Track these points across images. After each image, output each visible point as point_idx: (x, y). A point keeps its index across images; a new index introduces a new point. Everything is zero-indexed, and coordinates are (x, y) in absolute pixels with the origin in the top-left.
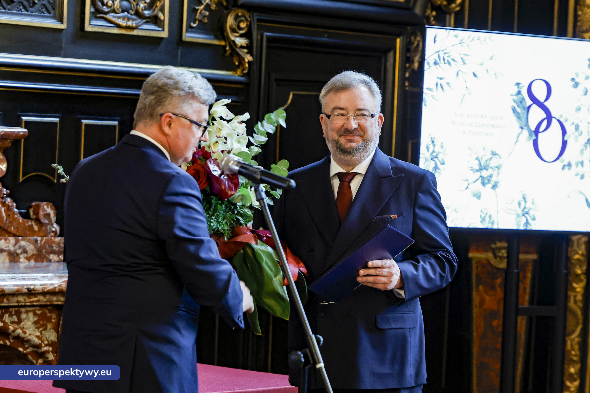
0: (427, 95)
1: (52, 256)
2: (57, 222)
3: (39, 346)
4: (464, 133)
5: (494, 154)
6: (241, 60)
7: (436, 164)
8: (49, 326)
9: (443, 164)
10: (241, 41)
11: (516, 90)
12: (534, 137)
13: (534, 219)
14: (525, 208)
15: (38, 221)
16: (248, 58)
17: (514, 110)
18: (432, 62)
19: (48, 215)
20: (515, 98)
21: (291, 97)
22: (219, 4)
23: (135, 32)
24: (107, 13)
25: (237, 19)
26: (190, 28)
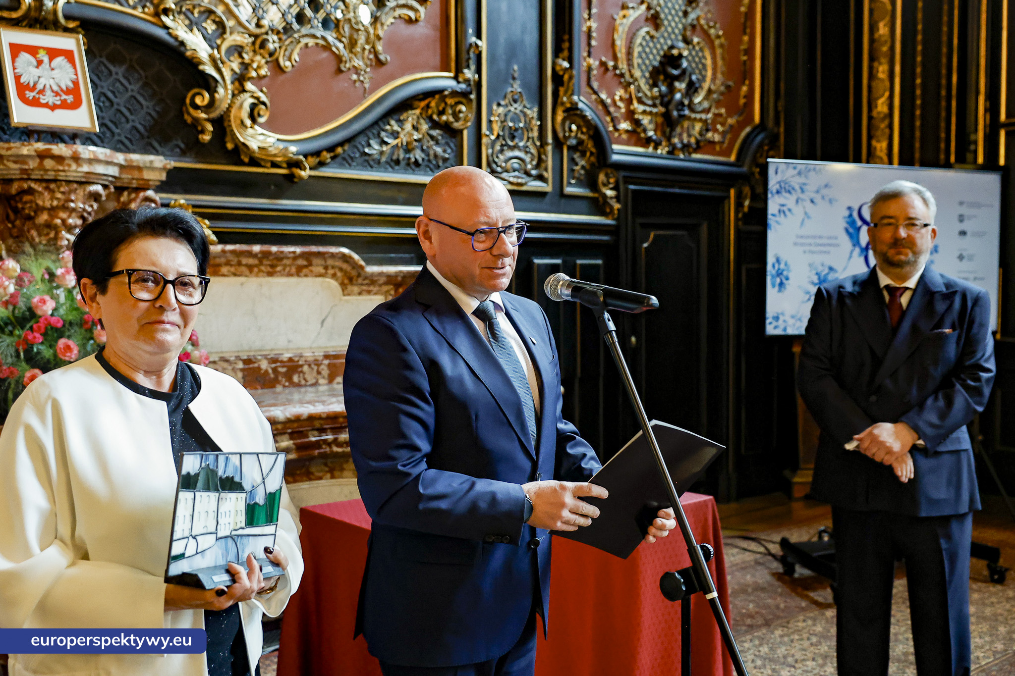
0: (771, 220)
4: (805, 252)
5: (831, 269)
6: (612, 208)
7: (781, 280)
9: (787, 279)
10: (610, 193)
11: (847, 213)
12: (865, 253)
16: (617, 206)
17: (847, 230)
18: (774, 191)
20: (848, 220)
21: (652, 235)
22: (592, 165)
23: (524, 188)
24: (501, 173)
25: (607, 176)
26: (569, 184)
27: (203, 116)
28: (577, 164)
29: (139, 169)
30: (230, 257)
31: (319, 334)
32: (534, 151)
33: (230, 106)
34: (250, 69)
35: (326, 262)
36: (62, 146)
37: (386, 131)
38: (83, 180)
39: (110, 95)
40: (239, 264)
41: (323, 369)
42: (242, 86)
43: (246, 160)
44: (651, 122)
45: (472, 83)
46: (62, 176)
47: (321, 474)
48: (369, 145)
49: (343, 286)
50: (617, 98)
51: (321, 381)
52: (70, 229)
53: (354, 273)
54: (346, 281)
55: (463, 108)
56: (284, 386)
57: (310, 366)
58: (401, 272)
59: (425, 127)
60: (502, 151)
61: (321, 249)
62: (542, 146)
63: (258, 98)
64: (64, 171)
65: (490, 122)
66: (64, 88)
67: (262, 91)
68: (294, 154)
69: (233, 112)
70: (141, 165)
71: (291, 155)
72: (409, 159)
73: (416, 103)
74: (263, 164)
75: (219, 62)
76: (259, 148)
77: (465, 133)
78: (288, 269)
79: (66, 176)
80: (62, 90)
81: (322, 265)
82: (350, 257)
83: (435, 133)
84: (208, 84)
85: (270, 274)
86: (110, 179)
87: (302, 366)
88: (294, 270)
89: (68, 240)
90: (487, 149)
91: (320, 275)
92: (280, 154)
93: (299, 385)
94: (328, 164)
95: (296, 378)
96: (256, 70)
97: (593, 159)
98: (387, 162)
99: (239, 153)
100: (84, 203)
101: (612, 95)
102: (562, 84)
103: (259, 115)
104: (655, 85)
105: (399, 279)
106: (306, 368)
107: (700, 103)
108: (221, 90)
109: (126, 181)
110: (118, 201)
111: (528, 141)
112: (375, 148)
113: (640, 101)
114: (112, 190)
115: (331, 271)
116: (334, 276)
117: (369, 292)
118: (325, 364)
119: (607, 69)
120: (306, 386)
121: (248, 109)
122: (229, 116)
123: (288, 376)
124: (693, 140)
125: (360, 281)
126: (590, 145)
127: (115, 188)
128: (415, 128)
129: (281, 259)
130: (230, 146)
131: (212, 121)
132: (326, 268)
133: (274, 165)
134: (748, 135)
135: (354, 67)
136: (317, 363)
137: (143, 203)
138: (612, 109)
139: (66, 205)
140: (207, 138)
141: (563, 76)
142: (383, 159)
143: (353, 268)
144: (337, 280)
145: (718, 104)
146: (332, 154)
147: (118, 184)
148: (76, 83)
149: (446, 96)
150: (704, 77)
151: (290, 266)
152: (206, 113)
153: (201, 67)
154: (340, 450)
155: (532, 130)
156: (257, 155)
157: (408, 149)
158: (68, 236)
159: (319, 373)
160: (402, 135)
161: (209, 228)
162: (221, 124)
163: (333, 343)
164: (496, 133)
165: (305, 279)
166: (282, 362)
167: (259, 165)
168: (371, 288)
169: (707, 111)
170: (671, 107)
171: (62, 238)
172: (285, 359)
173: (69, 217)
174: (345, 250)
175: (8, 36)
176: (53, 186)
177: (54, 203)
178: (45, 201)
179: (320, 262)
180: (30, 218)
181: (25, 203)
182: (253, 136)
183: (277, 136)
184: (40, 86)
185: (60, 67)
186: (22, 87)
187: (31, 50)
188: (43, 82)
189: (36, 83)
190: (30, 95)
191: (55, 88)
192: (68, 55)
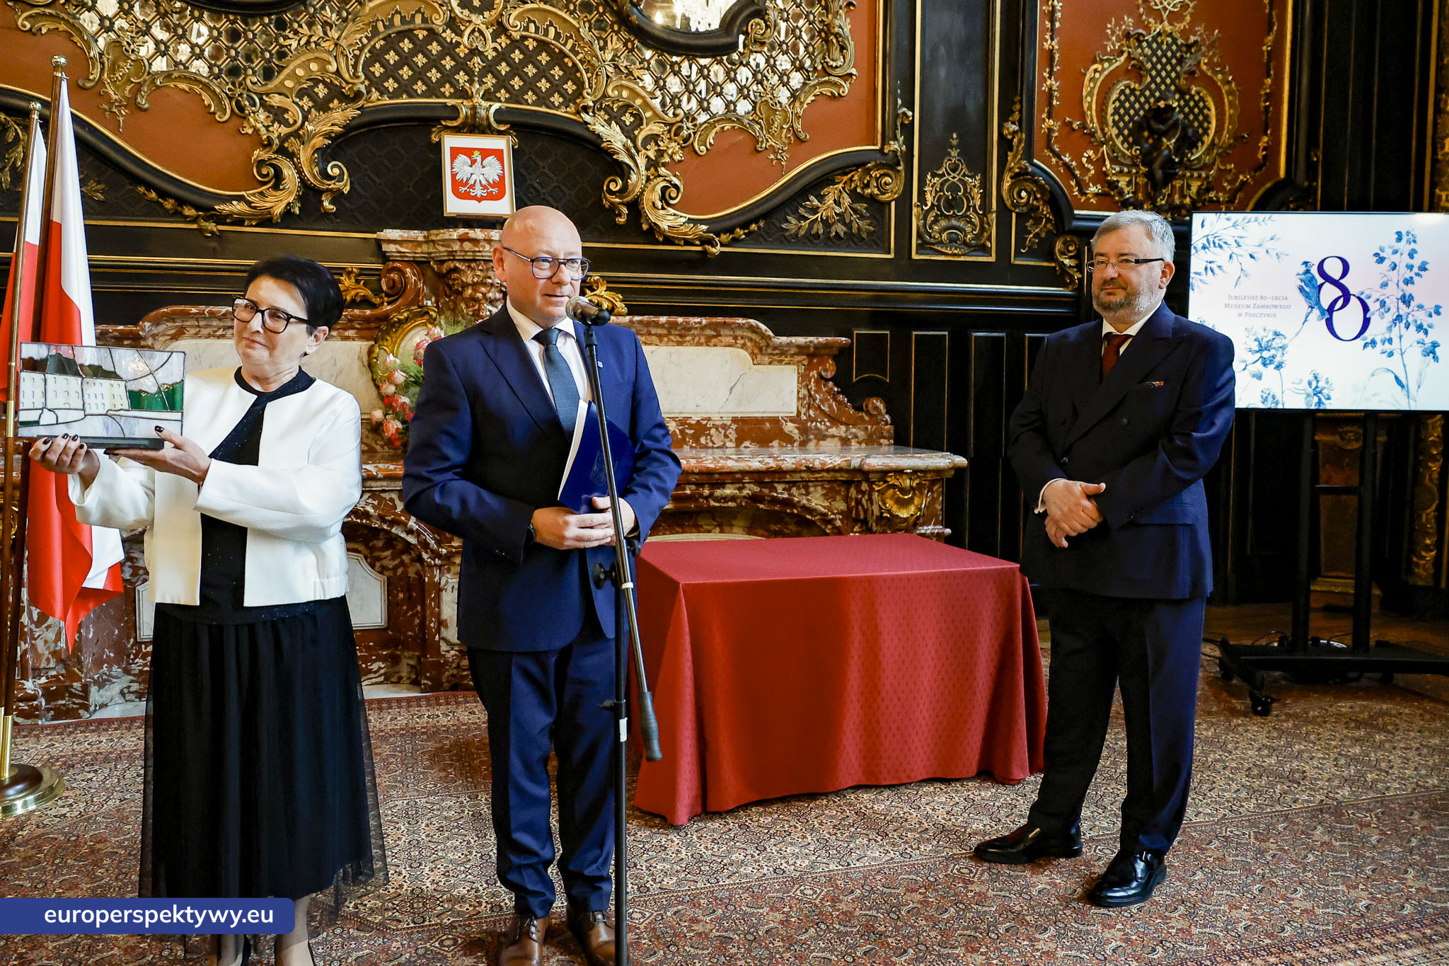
1: (882, 441)
2: (887, 413)
3: (825, 515)
5: (1278, 334)
6: (1072, 277)
8: (838, 498)
10: (1069, 262)
11: (1302, 269)
13: (1329, 398)
14: (1317, 387)
15: (868, 413)
16: (1077, 276)
17: (1301, 289)
19: (876, 408)
20: (1303, 276)
22: (1049, 232)
23: (962, 259)
24: (934, 244)
25: (1066, 244)
26: (1018, 254)
27: (617, 200)
28: (1030, 233)
30: (639, 327)
31: (727, 400)
32: (976, 220)
33: (643, 190)
34: (665, 155)
35: (735, 332)
36: (478, 230)
37: (804, 207)
39: (536, 185)
40: (649, 334)
41: (730, 433)
42: (657, 170)
43: (661, 239)
44: (1129, 183)
45: (899, 154)
46: (478, 256)
47: (709, 528)
48: (787, 221)
49: (753, 355)
50: (1084, 160)
51: (728, 444)
52: (492, 302)
53: (763, 343)
54: (756, 351)
55: (888, 179)
56: (691, 447)
57: (717, 429)
58: (811, 342)
59: (847, 200)
60: (935, 221)
61: (728, 320)
62: (985, 215)
63: (670, 182)
64: (480, 251)
65: (922, 194)
66: (491, 181)
67: (675, 176)
68: (704, 232)
69: (646, 195)
71: (701, 234)
72: (830, 232)
73: (838, 179)
74: (677, 242)
75: (633, 151)
76: (670, 227)
77: (893, 204)
78: (697, 339)
79: (483, 256)
80: (489, 184)
81: (731, 336)
82: (758, 327)
83: (859, 206)
84: (622, 171)
85: (680, 344)
87: (710, 428)
88: (703, 340)
89: (490, 311)
90: (918, 220)
91: (730, 345)
92: (690, 232)
93: (705, 447)
94: (743, 240)
95: (703, 440)
96: (671, 157)
97: (1049, 226)
98: (804, 236)
99: (652, 233)
101: (1077, 156)
102: (1011, 150)
103: (670, 198)
104: (1136, 143)
105: (812, 349)
106: (713, 431)
107: (1199, 159)
108: (634, 177)
111: (968, 209)
112: (792, 224)
113: (1114, 161)
115: (740, 342)
116: (743, 346)
117: (780, 362)
118: (732, 428)
119: (1074, 130)
120: (713, 447)
121: (659, 192)
122: (642, 199)
123: (696, 438)
124: (1188, 201)
125: (770, 351)
126: (1046, 210)
128: (837, 203)
129: (690, 329)
130: (645, 227)
131: (627, 205)
132: (735, 338)
133: (688, 243)
134: (1268, 191)
135: (771, 146)
136: (724, 427)
138: (1077, 172)
140: (622, 220)
141: (1012, 140)
142: (802, 232)
143: (762, 338)
144: (746, 350)
145: (1224, 157)
146: (746, 231)
148: (502, 178)
149: (870, 169)
150: (1206, 131)
151: (698, 335)
152: (621, 198)
153: (615, 157)
154: (717, 505)
155: (973, 198)
156: (669, 234)
157: (826, 223)
158: (490, 308)
159: (726, 436)
160: (821, 210)
161: (622, 301)
162: (635, 207)
163: (742, 410)
164: (929, 204)
165: (714, 348)
166: (690, 425)
167: (673, 244)
168: (783, 358)
169: (1207, 167)
170: (1156, 165)
172: (693, 422)
173: (489, 292)
174: (752, 321)
175: (450, 141)
176: (473, 265)
177: (476, 280)
178: (469, 278)
179: (728, 332)
180: (460, 293)
181: (455, 280)
182: (663, 216)
183: (688, 216)
184: (471, 182)
185: (490, 164)
186: (456, 184)
187: (468, 152)
188: (474, 177)
189: (468, 180)
190: (462, 189)
191: (484, 182)
192: (498, 154)
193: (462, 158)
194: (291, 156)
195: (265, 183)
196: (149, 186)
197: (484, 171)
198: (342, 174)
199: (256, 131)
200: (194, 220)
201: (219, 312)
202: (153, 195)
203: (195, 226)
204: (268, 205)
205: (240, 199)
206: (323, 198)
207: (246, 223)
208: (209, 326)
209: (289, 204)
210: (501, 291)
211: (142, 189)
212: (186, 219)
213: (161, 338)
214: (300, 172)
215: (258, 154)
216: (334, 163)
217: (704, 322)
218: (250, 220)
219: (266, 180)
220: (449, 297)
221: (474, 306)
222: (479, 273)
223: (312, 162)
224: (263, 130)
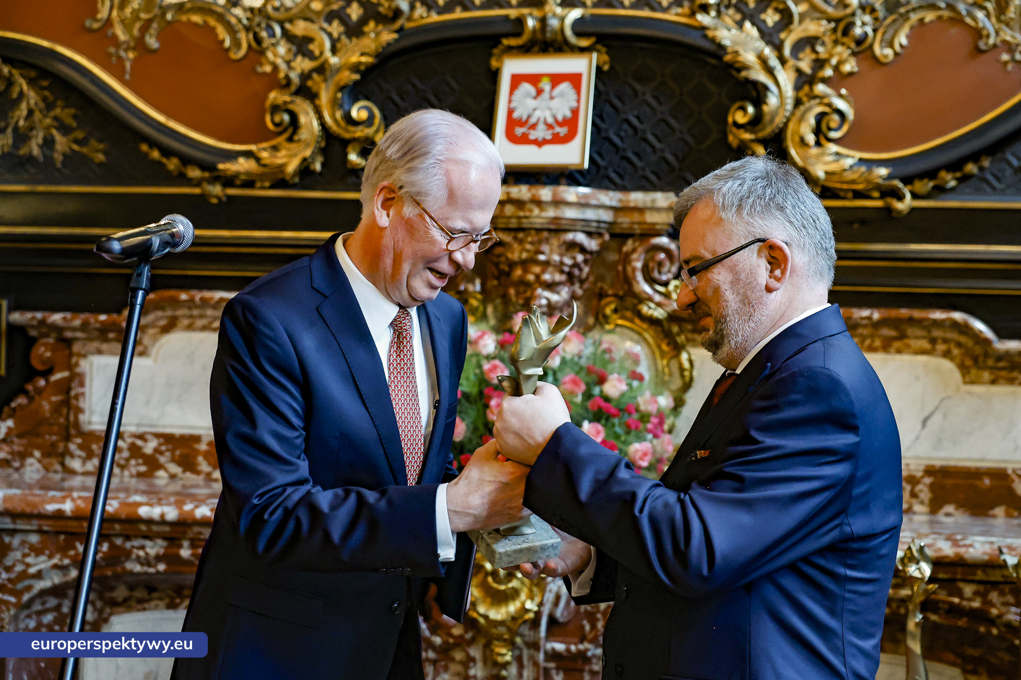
27: (747, 136)
29: (640, 210)
31: (918, 438)
33: (788, 120)
34: (827, 66)
35: (929, 332)
38: (552, 227)
41: (921, 491)
42: (811, 89)
46: (525, 223)
49: (963, 369)
51: (917, 508)
52: (551, 286)
53: (979, 350)
54: (968, 363)
61: (917, 314)
63: (829, 105)
64: (526, 217)
66: (560, 118)
67: (841, 96)
68: (884, 179)
69: (791, 126)
70: (640, 205)
71: (880, 181)
74: (842, 194)
75: (774, 62)
76: (827, 173)
78: (868, 342)
79: (531, 223)
80: (557, 122)
81: (924, 338)
82: (967, 325)
84: (754, 93)
86: (595, 224)
88: (878, 343)
89: (548, 299)
91: (923, 352)
92: (861, 179)
94: (953, 189)
96: (836, 69)
100: (561, 255)
103: (830, 129)
108: (772, 100)
109: (625, 226)
110: (620, 251)
114: (607, 237)
115: (941, 347)
116: (947, 354)
117: (1011, 381)
118: (925, 484)
121: (812, 121)
122: (786, 133)
125: (991, 362)
127: (613, 236)
129: (855, 327)
131: (763, 142)
132: (933, 341)
133: (858, 195)
135: (1004, 42)
136: (912, 481)
137: (651, 254)
139: (535, 257)
143: (977, 343)
144: (952, 360)
146: (958, 174)
147: (618, 231)
148: (575, 112)
151: (872, 336)
152: (752, 132)
153: (744, 74)
156: (828, 184)
158: (547, 294)
159: (914, 495)
162: (776, 145)
163: (943, 454)
165: (898, 357)
167: (837, 197)
168: (1015, 375)
171: (540, 297)
173: (543, 272)
174: (958, 316)
175: (511, 67)
176: (521, 235)
177: (524, 255)
178: (515, 254)
179: (919, 332)
180: (508, 274)
181: (499, 256)
182: (818, 156)
183: (859, 155)
184: (533, 120)
185: (562, 95)
186: (512, 123)
187: (534, 79)
188: (538, 114)
189: (529, 117)
190: (519, 131)
191: (550, 120)
192: (575, 80)
193: (526, 88)
194: (311, 96)
195: (280, 134)
196: (153, 144)
197: (555, 103)
198: (371, 117)
199: (276, 68)
200: (198, 183)
201: (212, 298)
202: (156, 154)
203: (197, 191)
204: (279, 161)
205: (248, 154)
206: (350, 149)
207: (258, 184)
208: (202, 316)
209: (305, 160)
210: (562, 272)
211: (144, 147)
212: (190, 182)
213: (151, 331)
214: (320, 118)
215: (274, 96)
216: (362, 103)
217: (876, 316)
218: (262, 181)
219: (280, 129)
220: (498, 278)
221: (525, 292)
222: (528, 247)
223: (335, 104)
224: (283, 66)
